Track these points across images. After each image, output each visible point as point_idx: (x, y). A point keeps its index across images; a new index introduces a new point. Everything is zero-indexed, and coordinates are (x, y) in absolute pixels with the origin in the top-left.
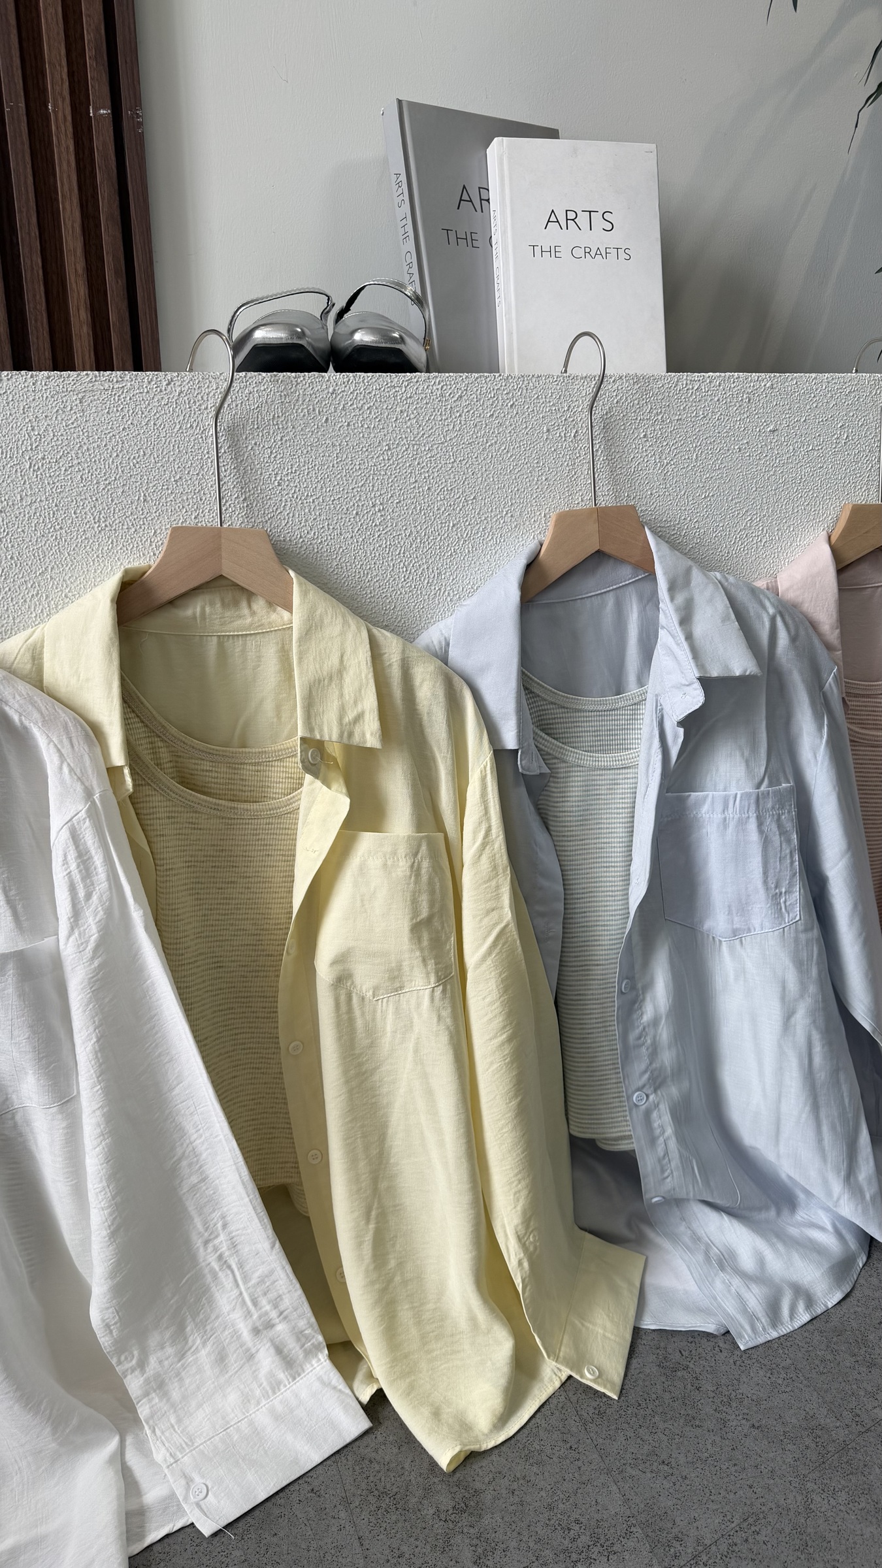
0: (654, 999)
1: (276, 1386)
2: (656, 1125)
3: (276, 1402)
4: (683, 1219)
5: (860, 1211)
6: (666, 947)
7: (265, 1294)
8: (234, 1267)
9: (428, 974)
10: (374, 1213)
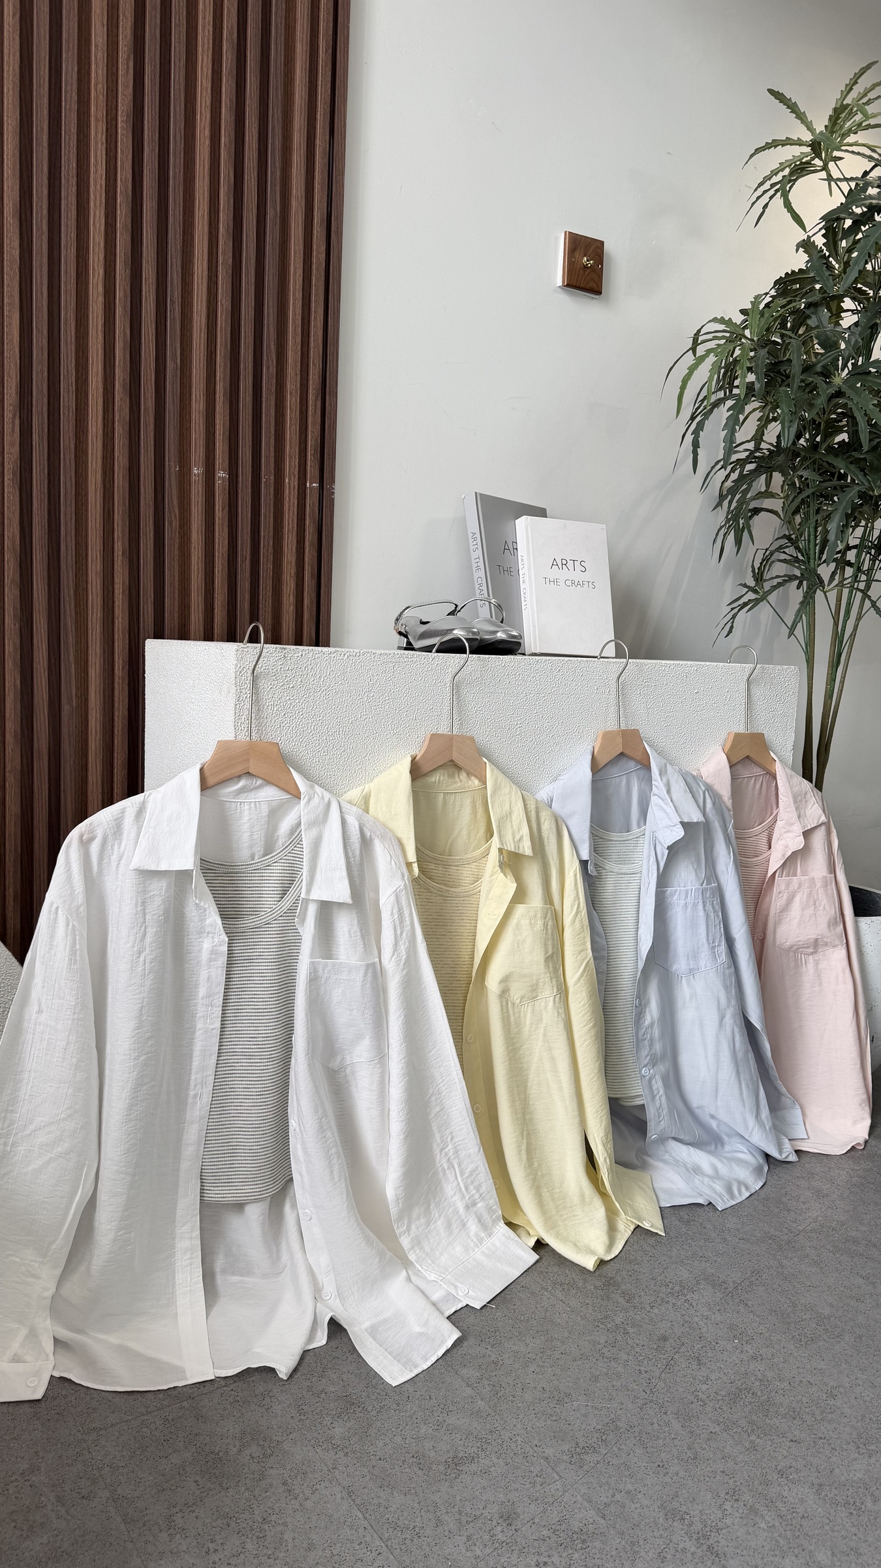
0: (650, 1011)
1: (481, 1240)
2: (654, 1088)
3: (484, 1248)
4: (666, 1151)
5: (764, 1136)
6: (656, 980)
7: (472, 1183)
8: (456, 1166)
9: (553, 987)
10: (525, 1133)
